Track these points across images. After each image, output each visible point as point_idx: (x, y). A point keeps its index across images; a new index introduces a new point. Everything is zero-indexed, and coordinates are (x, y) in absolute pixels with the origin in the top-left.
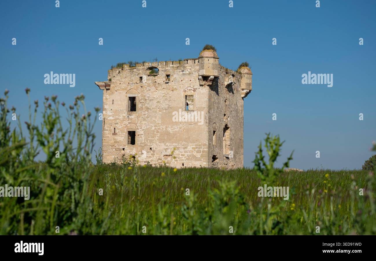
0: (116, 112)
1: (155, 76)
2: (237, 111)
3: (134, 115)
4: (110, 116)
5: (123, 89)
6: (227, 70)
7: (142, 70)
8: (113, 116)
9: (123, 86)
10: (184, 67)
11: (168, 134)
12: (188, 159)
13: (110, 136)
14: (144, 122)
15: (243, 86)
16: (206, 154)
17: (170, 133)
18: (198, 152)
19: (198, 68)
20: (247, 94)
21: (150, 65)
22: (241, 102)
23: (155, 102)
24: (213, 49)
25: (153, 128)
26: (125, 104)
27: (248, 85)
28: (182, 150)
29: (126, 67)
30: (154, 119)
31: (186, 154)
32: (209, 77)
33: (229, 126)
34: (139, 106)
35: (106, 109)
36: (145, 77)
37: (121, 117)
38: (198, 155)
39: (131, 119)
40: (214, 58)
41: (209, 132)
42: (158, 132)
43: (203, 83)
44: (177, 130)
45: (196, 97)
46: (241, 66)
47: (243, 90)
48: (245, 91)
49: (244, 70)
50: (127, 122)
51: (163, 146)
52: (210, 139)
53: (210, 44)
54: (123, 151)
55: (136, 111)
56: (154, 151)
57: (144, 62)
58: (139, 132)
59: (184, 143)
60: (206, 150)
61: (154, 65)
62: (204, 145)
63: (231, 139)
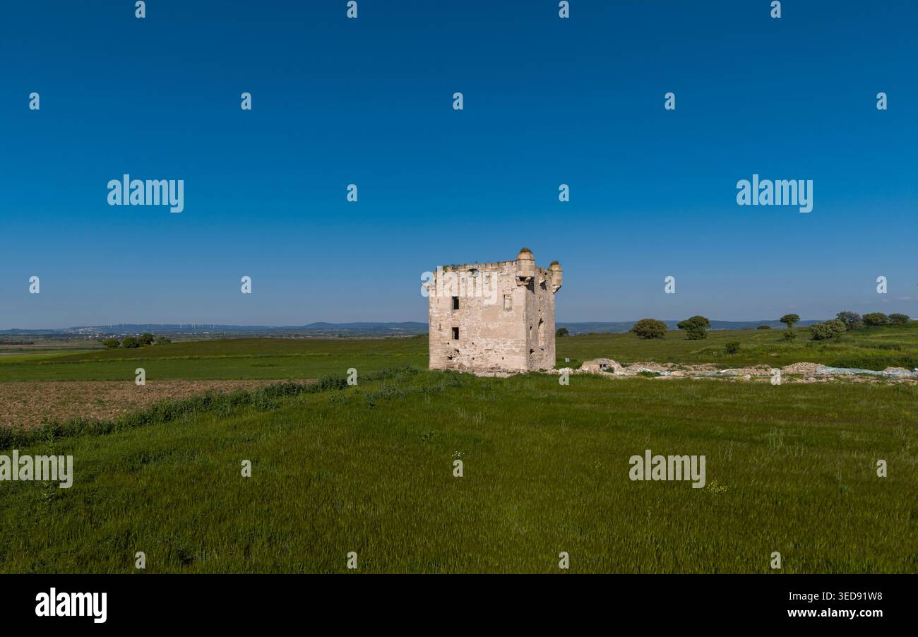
0: (441, 310)
2: (549, 305)
3: (457, 313)
4: (435, 314)
6: (540, 269)
8: (438, 313)
10: (503, 269)
11: (487, 330)
12: (507, 353)
13: (436, 331)
14: (466, 319)
15: (554, 282)
16: (524, 349)
17: (489, 329)
18: (516, 347)
19: (515, 269)
21: (471, 267)
22: (553, 297)
23: (476, 301)
24: (529, 251)
25: (475, 325)
26: (450, 303)
28: (501, 345)
29: (450, 269)
30: (475, 316)
31: (505, 349)
32: (526, 278)
33: (543, 320)
34: (461, 304)
35: (431, 308)
37: (446, 315)
38: (517, 350)
39: (455, 316)
40: (530, 260)
41: (527, 328)
42: (479, 328)
43: (522, 283)
44: (497, 326)
45: (514, 296)
46: (552, 265)
49: (555, 268)
50: (450, 319)
51: (484, 341)
52: (528, 335)
53: (526, 247)
54: (448, 345)
55: (458, 309)
56: (476, 346)
57: (465, 265)
58: (462, 328)
59: (503, 339)
60: (523, 345)
61: (474, 267)
62: (522, 341)
63: (545, 332)
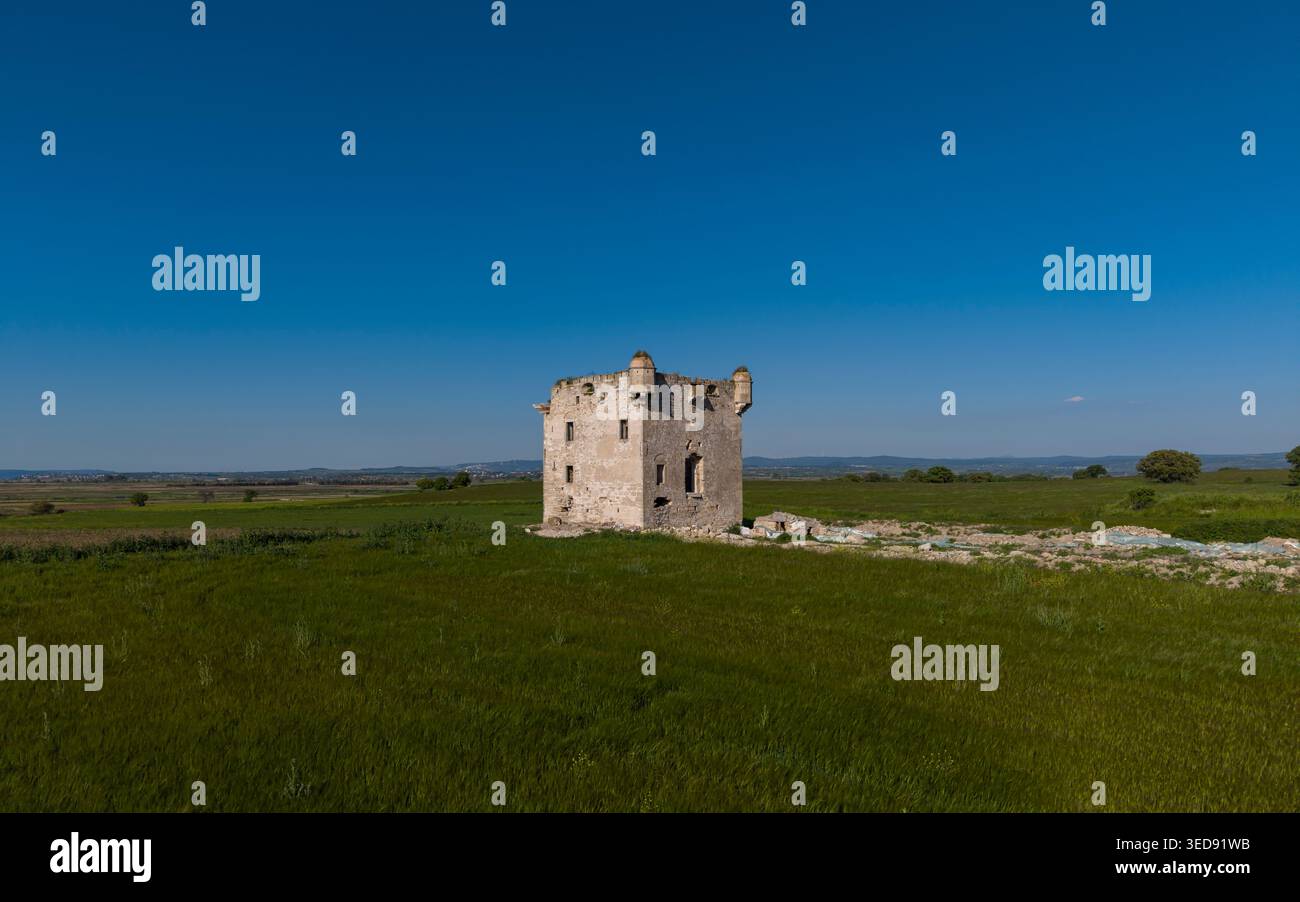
0: (556, 442)
1: (590, 394)
2: (721, 433)
3: (571, 445)
4: (549, 447)
5: (561, 413)
7: (578, 388)
8: (553, 446)
9: (562, 409)
11: (602, 469)
12: (623, 503)
13: (550, 472)
14: (581, 454)
15: (738, 399)
16: (641, 497)
18: (633, 494)
20: (744, 409)
21: (586, 381)
23: (591, 428)
25: (590, 462)
26: (563, 431)
27: (743, 396)
28: (616, 491)
29: (564, 384)
30: (589, 451)
31: (621, 496)
33: (701, 455)
34: (576, 433)
35: (545, 439)
36: (582, 397)
37: (559, 448)
38: (634, 499)
39: (569, 450)
40: (644, 368)
41: (646, 467)
42: (594, 467)
44: (612, 464)
45: (630, 421)
47: (737, 403)
48: (740, 405)
50: (564, 454)
51: (599, 486)
52: (647, 477)
54: (560, 491)
55: (572, 440)
56: (590, 492)
57: (579, 377)
58: (577, 467)
59: (618, 482)
60: (641, 491)
61: (590, 381)
62: (640, 487)
63: (707, 472)
